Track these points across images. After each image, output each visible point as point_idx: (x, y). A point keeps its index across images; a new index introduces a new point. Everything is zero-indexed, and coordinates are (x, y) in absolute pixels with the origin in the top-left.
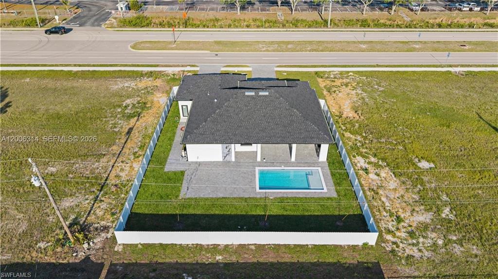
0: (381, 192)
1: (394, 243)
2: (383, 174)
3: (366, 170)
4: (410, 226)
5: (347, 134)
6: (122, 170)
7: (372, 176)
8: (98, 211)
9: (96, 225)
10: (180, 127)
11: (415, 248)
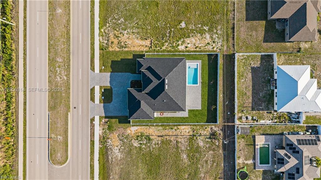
0: (197, 45)
1: (217, 48)
2: (189, 42)
3: (186, 47)
4: (211, 41)
5: (164, 48)
6: (186, 132)
7: (189, 46)
8: (205, 133)
9: (210, 131)
10: (160, 116)
11: (219, 43)
